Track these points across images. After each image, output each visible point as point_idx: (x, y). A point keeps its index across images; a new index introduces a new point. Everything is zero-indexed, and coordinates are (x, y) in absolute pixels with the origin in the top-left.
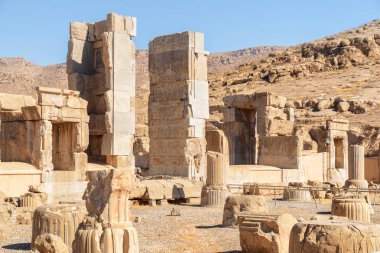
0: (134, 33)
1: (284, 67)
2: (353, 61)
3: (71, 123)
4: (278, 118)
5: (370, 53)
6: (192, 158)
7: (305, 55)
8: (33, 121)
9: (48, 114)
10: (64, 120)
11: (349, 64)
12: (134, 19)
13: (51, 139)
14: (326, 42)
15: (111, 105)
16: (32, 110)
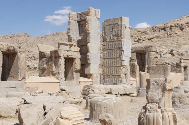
0: (99, 17)
1: (145, 36)
2: (176, 33)
3: (72, 58)
4: (156, 57)
5: (184, 30)
6: (124, 75)
7: (155, 31)
8: (56, 57)
9: (62, 54)
10: (70, 57)
11: (175, 34)
12: (100, 11)
13: (64, 66)
14: (164, 25)
15: (89, 50)
16: (56, 52)
